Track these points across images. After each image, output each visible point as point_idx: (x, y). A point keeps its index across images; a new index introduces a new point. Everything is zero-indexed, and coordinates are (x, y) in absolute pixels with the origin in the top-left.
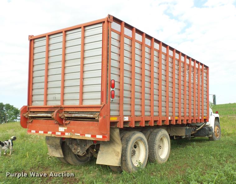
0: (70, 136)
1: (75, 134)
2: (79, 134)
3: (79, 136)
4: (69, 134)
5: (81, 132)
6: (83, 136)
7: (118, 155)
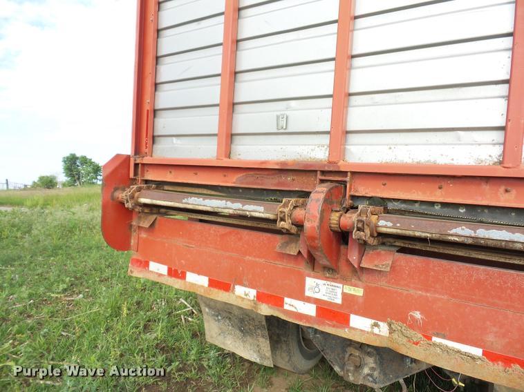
0: (390, 339)
1: (435, 339)
2: (477, 352)
3: (473, 358)
4: (376, 325)
5: (490, 338)
6: (518, 367)
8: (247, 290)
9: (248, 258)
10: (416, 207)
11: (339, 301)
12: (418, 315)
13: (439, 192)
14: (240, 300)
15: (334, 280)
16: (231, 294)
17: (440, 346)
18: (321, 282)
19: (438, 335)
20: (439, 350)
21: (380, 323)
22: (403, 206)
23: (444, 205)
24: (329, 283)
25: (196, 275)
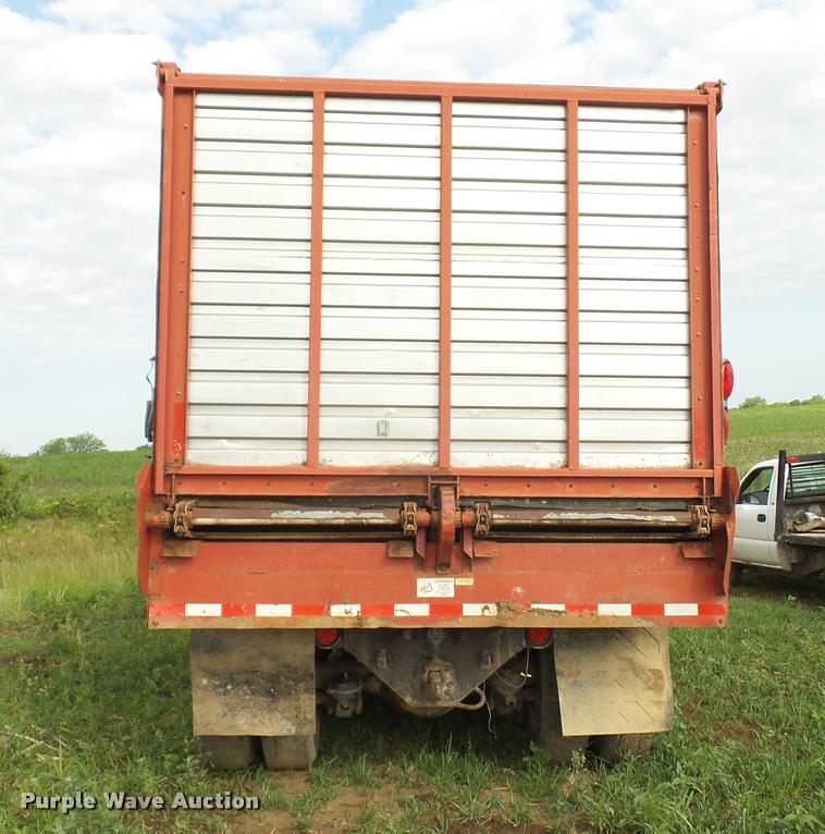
0: (498, 618)
1: (534, 606)
2: (561, 607)
3: (559, 613)
4: (486, 608)
5: (569, 595)
6: (587, 611)
7: (656, 684)
8: (348, 607)
10: (512, 503)
11: (451, 594)
12: (519, 590)
13: (528, 489)
14: (339, 621)
15: (446, 575)
16: (326, 618)
17: (537, 610)
18: (432, 581)
19: (534, 602)
20: (536, 614)
21: (489, 605)
22: (502, 503)
23: (532, 499)
24: (441, 579)
25: (272, 606)
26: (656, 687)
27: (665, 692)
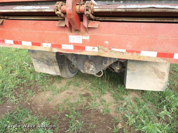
0: (98, 52)
2: (124, 51)
3: (123, 53)
4: (94, 48)
5: (128, 46)
6: (135, 53)
7: (162, 77)
8: (47, 44)
9: (46, 32)
10: (106, 2)
11: (81, 42)
12: (107, 42)
14: (45, 49)
15: (79, 35)
16: (41, 47)
17: (114, 51)
18: (74, 36)
19: (113, 48)
20: (113, 53)
21: (95, 47)
23: (116, 1)
24: (77, 36)
25: (26, 42)
26: (162, 78)
27: (165, 79)
